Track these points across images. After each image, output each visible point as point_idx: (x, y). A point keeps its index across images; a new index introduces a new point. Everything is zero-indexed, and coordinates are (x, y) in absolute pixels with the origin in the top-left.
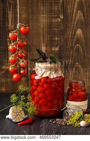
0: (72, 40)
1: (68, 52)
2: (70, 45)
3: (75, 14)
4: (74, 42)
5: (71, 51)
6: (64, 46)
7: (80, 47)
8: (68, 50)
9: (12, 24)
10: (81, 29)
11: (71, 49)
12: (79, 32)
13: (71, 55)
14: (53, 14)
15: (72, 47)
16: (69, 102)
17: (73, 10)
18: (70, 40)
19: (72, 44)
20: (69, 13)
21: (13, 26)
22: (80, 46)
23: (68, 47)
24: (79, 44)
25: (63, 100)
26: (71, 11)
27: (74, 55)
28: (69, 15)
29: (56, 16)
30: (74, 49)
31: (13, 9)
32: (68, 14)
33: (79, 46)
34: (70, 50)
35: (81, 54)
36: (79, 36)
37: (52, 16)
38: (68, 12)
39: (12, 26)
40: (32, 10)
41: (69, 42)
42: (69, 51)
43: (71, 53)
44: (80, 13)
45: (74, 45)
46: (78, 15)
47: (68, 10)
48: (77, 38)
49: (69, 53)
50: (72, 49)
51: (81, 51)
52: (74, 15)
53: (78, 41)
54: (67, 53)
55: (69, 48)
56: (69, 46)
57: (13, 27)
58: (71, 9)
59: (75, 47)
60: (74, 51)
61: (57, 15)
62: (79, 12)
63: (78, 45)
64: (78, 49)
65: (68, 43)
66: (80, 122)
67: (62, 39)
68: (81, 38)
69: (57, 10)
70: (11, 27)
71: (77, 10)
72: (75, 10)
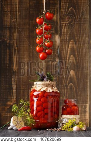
0: (66, 79)
1: (63, 90)
2: (65, 84)
3: (69, 58)
4: (68, 82)
5: (66, 89)
6: (59, 85)
7: (73, 86)
8: (63, 88)
9: (16, 66)
10: (74, 70)
11: (66, 88)
12: (72, 73)
13: (66, 93)
14: (50, 58)
15: (67, 86)
17: (67, 54)
18: (64, 79)
19: (66, 83)
20: (63, 57)
21: (17, 67)
22: (73, 85)
23: (63, 86)
24: (72, 83)
26: (65, 55)
27: (68, 93)
28: (64, 58)
29: (53, 59)
30: (68, 88)
31: (18, 54)
33: (72, 85)
34: (65, 88)
35: (74, 91)
38: (63, 56)
39: (16, 68)
40: (33, 55)
41: (64, 81)
42: (64, 89)
43: (66, 91)
44: (72, 58)
45: (68, 84)
46: (71, 58)
47: (63, 55)
48: (70, 78)
49: (64, 91)
50: (66, 87)
51: (74, 89)
52: (68, 59)
53: (71, 81)
54: (62, 91)
55: (63, 87)
56: (64, 85)
57: (17, 69)
59: (69, 85)
60: (68, 89)
61: (54, 58)
62: (71, 56)
63: (71, 84)
64: (71, 87)
67: (58, 79)
68: (73, 77)
69: (54, 55)
70: (16, 69)
71: (70, 55)
72: (68, 55)
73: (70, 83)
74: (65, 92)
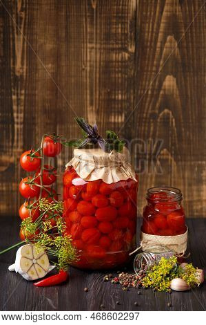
0: (153, 99)
1: (145, 126)
2: (150, 111)
3: (161, 42)
4: (158, 105)
5: (152, 124)
6: (136, 113)
7: (171, 116)
8: (145, 122)
9: (22, 64)
10: (175, 76)
11: (152, 120)
12: (169, 82)
13: (151, 133)
14: (112, 41)
15: (154, 116)
16: (147, 237)
17: (157, 33)
18: (148, 99)
19: (153, 108)
20: (147, 41)
21: (25, 67)
22: (171, 113)
23: (145, 115)
24: (170, 109)
25: (134, 233)
26: (152, 36)
27: (157, 133)
28: (149, 44)
29: (120, 46)
30: (159, 120)
31: (26, 30)
32: (145, 43)
33: (168, 114)
34: (149, 123)
35: (173, 130)
36: (169, 90)
37: (111, 46)
38: (146, 37)
39: (22, 68)
40: (67, 33)
41: (147, 104)
42: (147, 124)
43: (152, 128)
44: (171, 42)
45: (157, 111)
46: (167, 44)
47: (146, 34)
48: (165, 96)
49: (147, 128)
50: (154, 119)
51: (174, 124)
52: (159, 44)
53: (167, 103)
54: (143, 128)
55: (146, 118)
56: (147, 113)
57: (25, 70)
58: (152, 32)
59: (161, 115)
60: (158, 124)
61: (122, 44)
62: (169, 38)
63: (166, 111)
64: (166, 121)
65: (145, 105)
66: (170, 280)
67: (132, 97)
68: (173, 95)
69: (122, 34)
70: (21, 71)
71: (166, 35)
72: (160, 34)
73: (164, 109)
74: (149, 132)
